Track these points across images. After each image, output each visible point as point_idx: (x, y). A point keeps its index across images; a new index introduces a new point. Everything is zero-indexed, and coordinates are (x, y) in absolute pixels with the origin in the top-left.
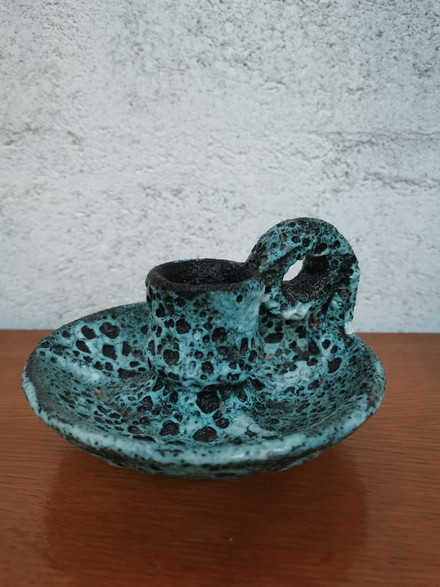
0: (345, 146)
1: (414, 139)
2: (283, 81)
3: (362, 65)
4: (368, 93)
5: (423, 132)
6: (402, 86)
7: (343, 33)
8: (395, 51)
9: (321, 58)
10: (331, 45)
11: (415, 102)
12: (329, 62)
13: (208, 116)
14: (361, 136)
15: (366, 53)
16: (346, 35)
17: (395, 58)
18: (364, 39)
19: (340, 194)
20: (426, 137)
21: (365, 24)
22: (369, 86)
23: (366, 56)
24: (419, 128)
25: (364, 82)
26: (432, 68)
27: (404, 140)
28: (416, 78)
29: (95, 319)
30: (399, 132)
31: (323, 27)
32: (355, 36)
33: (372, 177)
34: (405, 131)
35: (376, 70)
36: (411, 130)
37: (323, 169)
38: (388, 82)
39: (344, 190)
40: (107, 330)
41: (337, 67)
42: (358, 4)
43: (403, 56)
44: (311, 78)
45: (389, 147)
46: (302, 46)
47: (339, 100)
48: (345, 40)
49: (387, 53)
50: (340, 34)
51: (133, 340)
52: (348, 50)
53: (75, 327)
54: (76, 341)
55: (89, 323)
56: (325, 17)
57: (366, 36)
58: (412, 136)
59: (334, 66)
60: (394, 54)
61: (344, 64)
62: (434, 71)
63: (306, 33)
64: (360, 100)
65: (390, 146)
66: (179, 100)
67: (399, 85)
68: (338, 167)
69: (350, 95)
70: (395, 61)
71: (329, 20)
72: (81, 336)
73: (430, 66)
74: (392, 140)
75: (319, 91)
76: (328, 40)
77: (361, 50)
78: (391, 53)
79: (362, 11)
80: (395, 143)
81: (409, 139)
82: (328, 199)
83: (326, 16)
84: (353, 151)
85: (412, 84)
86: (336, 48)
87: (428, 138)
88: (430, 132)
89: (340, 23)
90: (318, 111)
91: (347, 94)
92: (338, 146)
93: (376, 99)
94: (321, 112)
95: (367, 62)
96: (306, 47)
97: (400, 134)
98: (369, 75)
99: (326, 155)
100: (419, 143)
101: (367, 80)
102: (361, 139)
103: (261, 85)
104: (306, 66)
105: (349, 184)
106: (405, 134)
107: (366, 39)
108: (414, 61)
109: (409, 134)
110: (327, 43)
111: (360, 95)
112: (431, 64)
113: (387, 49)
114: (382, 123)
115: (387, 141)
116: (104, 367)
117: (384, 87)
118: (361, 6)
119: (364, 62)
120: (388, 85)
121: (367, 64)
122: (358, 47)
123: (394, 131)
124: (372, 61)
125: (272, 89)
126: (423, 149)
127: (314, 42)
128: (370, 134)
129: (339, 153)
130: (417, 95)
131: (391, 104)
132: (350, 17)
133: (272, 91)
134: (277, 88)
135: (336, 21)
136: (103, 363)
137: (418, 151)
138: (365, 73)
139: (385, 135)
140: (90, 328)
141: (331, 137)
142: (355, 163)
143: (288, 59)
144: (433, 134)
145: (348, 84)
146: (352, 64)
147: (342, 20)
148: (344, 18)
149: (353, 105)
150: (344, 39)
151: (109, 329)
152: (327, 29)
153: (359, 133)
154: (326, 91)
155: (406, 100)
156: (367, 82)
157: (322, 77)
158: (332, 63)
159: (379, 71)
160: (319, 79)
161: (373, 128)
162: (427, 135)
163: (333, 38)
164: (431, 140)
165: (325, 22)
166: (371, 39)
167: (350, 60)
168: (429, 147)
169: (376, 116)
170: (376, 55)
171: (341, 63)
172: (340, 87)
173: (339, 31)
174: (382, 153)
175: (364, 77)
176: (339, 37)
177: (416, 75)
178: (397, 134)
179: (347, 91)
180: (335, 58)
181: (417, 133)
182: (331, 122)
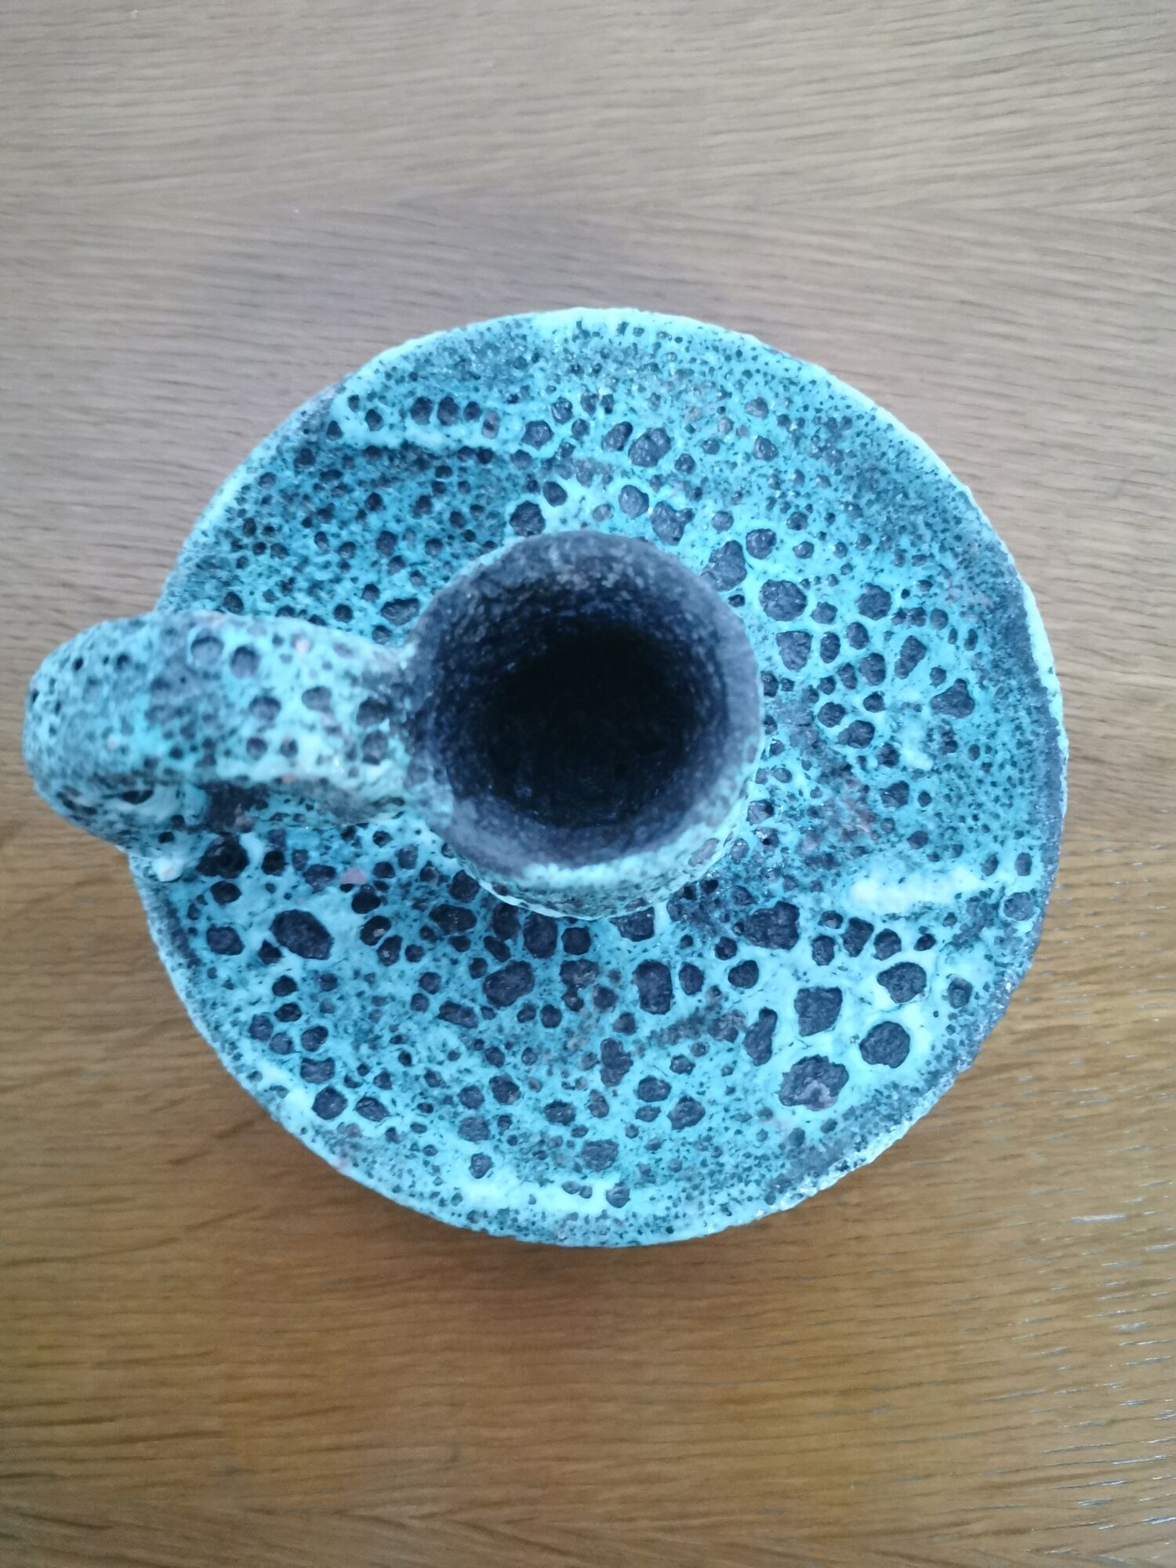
29: (866, 1108)
40: (823, 1086)
51: (737, 1077)
53: (933, 1048)
54: (926, 989)
55: (887, 1087)
72: (913, 1016)
116: (840, 941)
136: (841, 957)
140: (880, 1067)
151: (817, 1093)
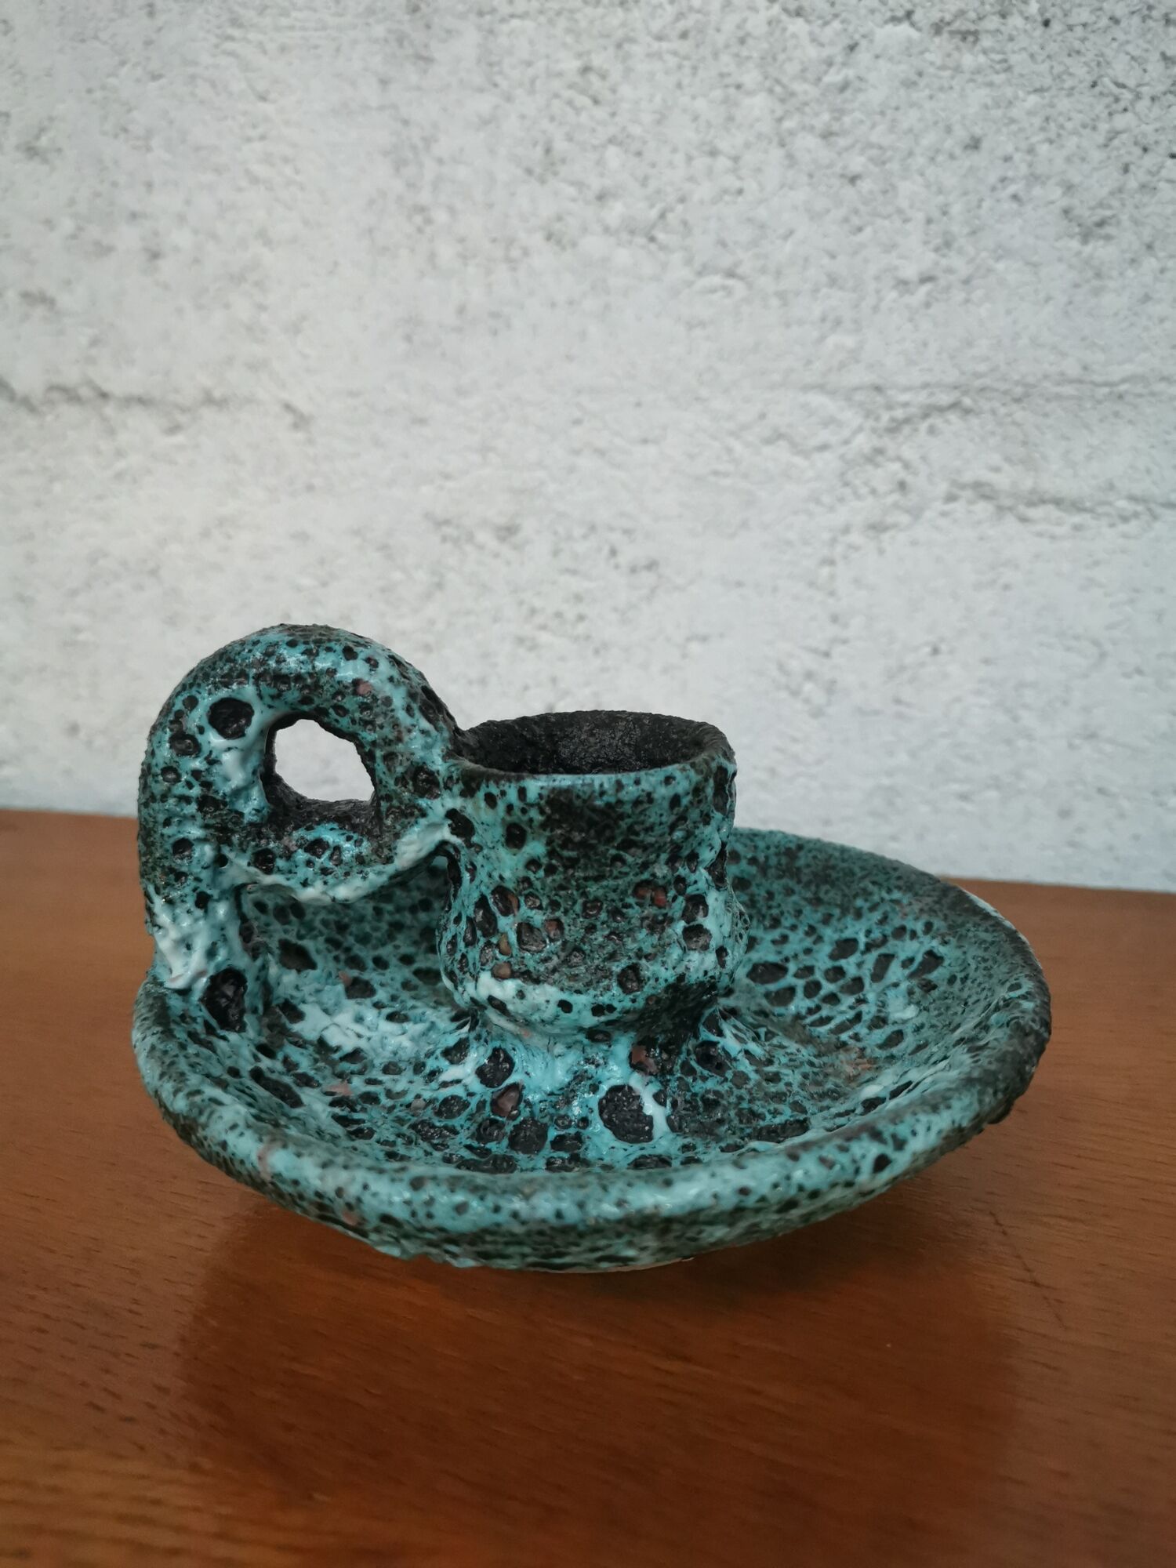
0: (893, 420)
1: (1072, 397)
2: (740, 271)
3: (929, 221)
4: (948, 289)
5: (1097, 378)
6: (1035, 265)
7: (880, 147)
8: (1013, 180)
9: (828, 211)
10: (853, 180)
11: (1070, 303)
12: (846, 220)
13: (569, 358)
14: (932, 394)
15: (940, 191)
16: (889, 153)
17: (1015, 197)
18: (932, 159)
19: (886, 537)
20: (1106, 390)
21: (936, 123)
22: (949, 271)
23: (941, 199)
24: (1085, 368)
25: (937, 264)
26: (1114, 216)
27: (1048, 400)
28: (1075, 244)
30: (1031, 380)
31: (833, 139)
32: (911, 154)
33: (968, 494)
34: (1046, 377)
35: (966, 230)
36: (1062, 374)
37: (843, 474)
38: (998, 259)
39: (895, 526)
41: (868, 231)
42: (915, 78)
43: (1037, 191)
44: (806, 259)
45: (1010, 419)
46: (782, 186)
47: (876, 309)
48: (888, 166)
49: (993, 189)
50: (874, 152)
52: (894, 187)
56: (836, 115)
57: (938, 151)
58: (1068, 390)
59: (860, 229)
60: (1012, 189)
61: (886, 223)
62: (1119, 223)
63: (790, 157)
64: (928, 305)
65: (1010, 415)
66: (509, 326)
67: (1028, 263)
68: (880, 471)
69: (901, 295)
70: (1015, 206)
71: (847, 120)
73: (1108, 213)
74: (1018, 400)
75: (824, 290)
76: (845, 168)
77: (928, 186)
78: (1004, 188)
79: (927, 92)
80: (1024, 409)
81: (1058, 397)
82: (856, 548)
83: (839, 113)
84: (916, 430)
85: (1060, 260)
86: (865, 185)
87: (1111, 393)
88: (1116, 378)
89: (873, 126)
90: (822, 339)
91: (894, 294)
92: (877, 419)
93: (967, 301)
94: (832, 340)
95: (945, 213)
96: (791, 188)
97: (1034, 386)
98: (948, 244)
99: (846, 442)
100: (1088, 405)
101: (944, 256)
102: (933, 400)
103: (690, 284)
104: (791, 233)
105: (908, 511)
106: (1046, 384)
107: (940, 158)
108: (1065, 202)
109: (1058, 384)
110: (842, 176)
111: (929, 294)
112: (1110, 207)
113: (993, 178)
114: (986, 359)
115: (1004, 405)
117: (990, 270)
118: (923, 82)
119: (936, 214)
120: (1000, 266)
121: (945, 218)
122: (920, 180)
123: (1016, 377)
124: (956, 209)
125: (713, 291)
126: (1101, 421)
127: (811, 176)
128: (956, 388)
129: (880, 436)
130: (1076, 286)
131: (1008, 312)
132: (897, 109)
133: (716, 297)
134: (724, 288)
135: (862, 122)
137: (1087, 426)
138: (939, 241)
139: (997, 390)
141: (859, 397)
142: (924, 458)
143: (750, 220)
144: (1124, 381)
145: (896, 268)
146: (906, 221)
147: (878, 118)
148: (882, 113)
149: (911, 320)
150: (884, 163)
152: (842, 142)
153: (925, 386)
154: (841, 288)
155: (1048, 299)
156: (944, 262)
157: (833, 257)
158: (856, 221)
159: (973, 233)
160: (826, 261)
161: (963, 373)
162: (1106, 384)
163: (857, 163)
164: (1120, 397)
165: (836, 127)
166: (952, 157)
167: (900, 211)
168: (1116, 414)
169: (970, 344)
170: (965, 193)
171: (879, 222)
172: (877, 278)
173: (870, 145)
174: (993, 433)
175: (937, 250)
176: (871, 160)
177: (1071, 236)
178: (1026, 385)
179: (895, 287)
180: (862, 208)
181: (1080, 381)
182: (857, 361)
